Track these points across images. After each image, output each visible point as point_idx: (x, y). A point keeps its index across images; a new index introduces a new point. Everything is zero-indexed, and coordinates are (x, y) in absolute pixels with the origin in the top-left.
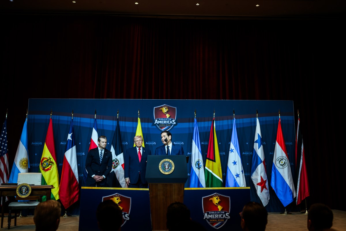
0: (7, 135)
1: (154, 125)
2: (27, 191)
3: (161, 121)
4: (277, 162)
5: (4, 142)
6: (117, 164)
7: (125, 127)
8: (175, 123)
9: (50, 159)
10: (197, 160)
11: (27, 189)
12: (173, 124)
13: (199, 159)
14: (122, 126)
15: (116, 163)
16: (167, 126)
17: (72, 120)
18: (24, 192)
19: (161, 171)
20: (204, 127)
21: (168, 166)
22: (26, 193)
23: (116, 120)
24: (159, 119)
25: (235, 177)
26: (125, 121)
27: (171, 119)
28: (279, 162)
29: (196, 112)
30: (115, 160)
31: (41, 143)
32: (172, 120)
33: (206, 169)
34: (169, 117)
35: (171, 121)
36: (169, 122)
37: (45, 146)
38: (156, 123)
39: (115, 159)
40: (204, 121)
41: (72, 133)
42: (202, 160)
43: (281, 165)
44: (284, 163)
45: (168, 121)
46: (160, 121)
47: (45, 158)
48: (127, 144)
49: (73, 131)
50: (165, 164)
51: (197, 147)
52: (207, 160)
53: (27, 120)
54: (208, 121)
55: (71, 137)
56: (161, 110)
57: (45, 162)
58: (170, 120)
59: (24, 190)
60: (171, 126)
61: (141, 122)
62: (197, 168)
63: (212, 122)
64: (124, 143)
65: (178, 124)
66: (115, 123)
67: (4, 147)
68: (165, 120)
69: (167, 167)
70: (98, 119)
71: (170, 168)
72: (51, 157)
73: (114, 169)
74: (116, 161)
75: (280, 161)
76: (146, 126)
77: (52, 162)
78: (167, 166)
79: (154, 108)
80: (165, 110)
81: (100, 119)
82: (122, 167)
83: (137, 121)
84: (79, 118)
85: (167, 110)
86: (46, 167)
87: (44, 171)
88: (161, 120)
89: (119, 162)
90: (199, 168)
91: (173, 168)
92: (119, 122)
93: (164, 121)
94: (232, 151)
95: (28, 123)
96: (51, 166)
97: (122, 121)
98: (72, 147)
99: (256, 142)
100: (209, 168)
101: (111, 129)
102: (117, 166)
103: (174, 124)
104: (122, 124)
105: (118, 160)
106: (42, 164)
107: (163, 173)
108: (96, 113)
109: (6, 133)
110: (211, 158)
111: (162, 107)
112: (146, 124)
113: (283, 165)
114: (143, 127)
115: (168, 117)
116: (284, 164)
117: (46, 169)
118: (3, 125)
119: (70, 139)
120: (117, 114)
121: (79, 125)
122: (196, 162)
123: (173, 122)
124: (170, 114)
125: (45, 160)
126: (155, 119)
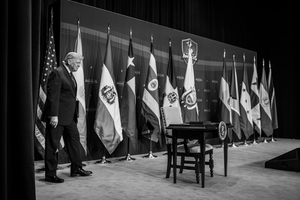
1: (183, 59)
4: (263, 101)
6: (175, 98)
7: (161, 57)
8: (196, 60)
9: (113, 88)
10: (229, 97)
24: (186, 54)
25: (247, 113)
26: (161, 50)
27: (193, 55)
30: (173, 94)
38: (184, 57)
43: (265, 104)
44: (267, 102)
46: (187, 55)
47: (109, 87)
52: (231, 98)
55: (133, 62)
56: (187, 44)
57: (109, 92)
62: (229, 104)
65: (199, 60)
72: (114, 87)
73: (172, 103)
74: (173, 95)
75: (265, 101)
77: (114, 93)
79: (182, 40)
85: (191, 45)
86: (111, 99)
87: (109, 104)
94: (244, 90)
96: (115, 98)
99: (254, 84)
102: (175, 100)
104: (159, 53)
105: (176, 94)
106: (105, 95)
111: (187, 41)
113: (266, 104)
115: (192, 53)
116: (268, 103)
117: (111, 101)
118: (50, 32)
119: (133, 65)
120: (170, 41)
121: (120, 48)
122: (228, 99)
123: (195, 58)
124: (193, 50)
125: (108, 90)
126: (183, 52)
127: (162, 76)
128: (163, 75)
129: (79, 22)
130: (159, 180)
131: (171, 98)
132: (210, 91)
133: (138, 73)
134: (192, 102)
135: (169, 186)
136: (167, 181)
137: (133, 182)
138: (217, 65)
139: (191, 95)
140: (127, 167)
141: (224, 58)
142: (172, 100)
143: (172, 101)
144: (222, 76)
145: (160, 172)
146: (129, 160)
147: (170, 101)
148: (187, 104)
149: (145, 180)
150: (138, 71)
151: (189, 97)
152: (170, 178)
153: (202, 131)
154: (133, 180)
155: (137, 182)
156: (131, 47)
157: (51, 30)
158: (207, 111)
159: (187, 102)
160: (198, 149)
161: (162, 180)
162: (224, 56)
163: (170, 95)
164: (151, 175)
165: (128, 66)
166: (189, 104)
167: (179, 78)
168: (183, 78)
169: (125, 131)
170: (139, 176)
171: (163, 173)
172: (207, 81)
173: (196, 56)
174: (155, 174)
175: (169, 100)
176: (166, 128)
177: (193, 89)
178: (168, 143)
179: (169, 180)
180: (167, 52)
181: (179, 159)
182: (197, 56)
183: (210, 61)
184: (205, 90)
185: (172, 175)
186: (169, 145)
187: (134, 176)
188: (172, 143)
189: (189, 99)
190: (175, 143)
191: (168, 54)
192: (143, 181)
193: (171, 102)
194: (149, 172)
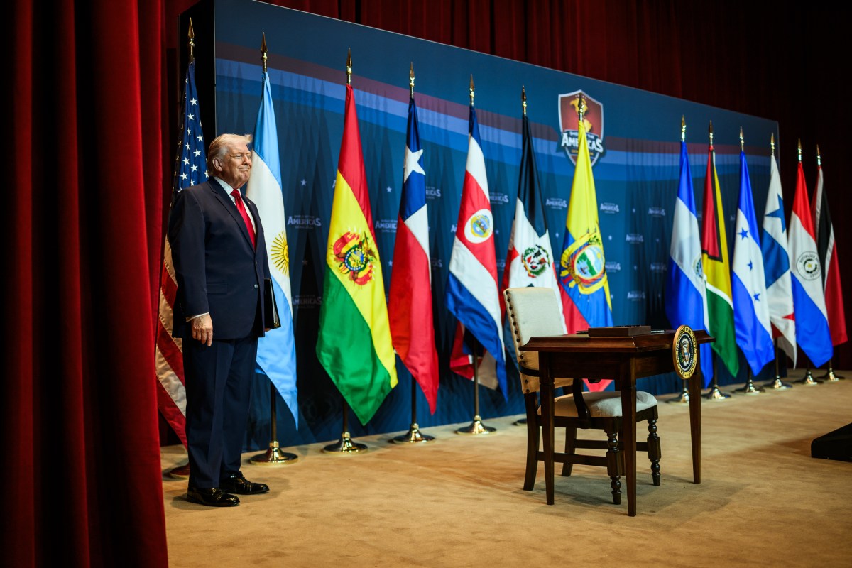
1: (561, 149)
3: (574, 139)
4: (800, 265)
6: (542, 262)
8: (601, 150)
9: (366, 238)
12: (597, 151)
15: (537, 260)
24: (571, 134)
25: (753, 299)
27: (592, 137)
28: (804, 266)
30: (535, 252)
32: (595, 139)
34: (590, 131)
36: (591, 145)
38: (565, 144)
39: (532, 247)
41: (421, 151)
44: (813, 268)
46: (572, 137)
47: (354, 236)
55: (419, 162)
56: (574, 107)
57: (355, 251)
60: (594, 156)
65: (608, 152)
73: (533, 277)
74: (538, 254)
75: (805, 263)
76: (545, 151)
77: (370, 252)
79: (560, 96)
86: (362, 269)
87: (357, 285)
88: (576, 137)
89: (549, 257)
94: (744, 234)
96: (371, 266)
99: (774, 214)
102: (543, 268)
103: (600, 154)
104: (492, 135)
105: (544, 251)
106: (343, 258)
110: (710, 253)
111: (573, 98)
112: (546, 142)
113: (811, 272)
114: (539, 151)
115: (587, 130)
116: (814, 270)
117: (361, 275)
118: (187, 88)
119: (420, 170)
120: (524, 100)
121: (382, 124)
122: (697, 261)
123: (597, 147)
124: (590, 122)
125: (351, 244)
126: (562, 130)
127: (503, 200)
128: (506, 196)
129: (265, 57)
130: (504, 495)
131: (531, 263)
132: (642, 240)
133: (435, 194)
134: (592, 271)
135: (533, 511)
136: (528, 498)
137: (431, 501)
138: (662, 164)
139: (587, 251)
140: (413, 461)
141: (681, 143)
142: (533, 268)
143: (535, 270)
144: (679, 195)
145: (505, 474)
146: (416, 440)
147: (527, 272)
148: (579, 277)
149: (465, 496)
150: (435, 190)
151: (584, 257)
152: (536, 489)
153: (625, 355)
154: (432, 495)
155: (443, 501)
156: (412, 119)
157: (189, 81)
158: (636, 296)
159: (577, 273)
160: (615, 407)
161: (513, 497)
162: (683, 136)
163: (527, 254)
164: (480, 482)
165: (407, 176)
166: (584, 277)
167: (551, 206)
168: (564, 204)
169: (402, 359)
170: (448, 485)
171: (516, 475)
172: (634, 211)
173: (599, 141)
174: (493, 479)
175: (526, 269)
176: (521, 349)
177: (593, 236)
178: (528, 391)
179: (532, 495)
180: (516, 131)
181: (560, 434)
182: (603, 141)
183: (642, 151)
184: (628, 238)
185: (540, 480)
186: (530, 397)
187: (433, 485)
188: (538, 390)
189: (584, 264)
190: (548, 391)
191: (520, 136)
192: (460, 498)
193: (532, 274)
194: (474, 473)
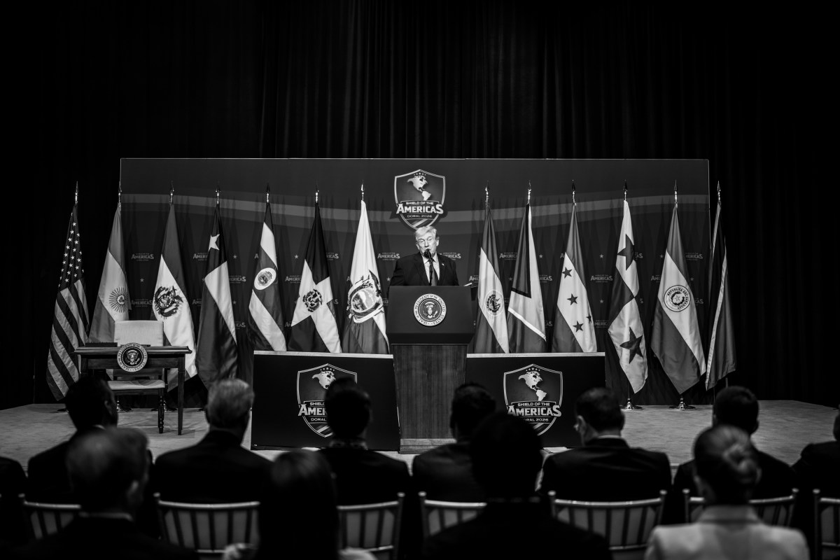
0: (80, 239)
1: (394, 215)
2: (138, 360)
3: (410, 208)
5: (75, 254)
6: (317, 301)
7: (333, 221)
8: (442, 212)
9: (174, 290)
10: (490, 293)
11: (140, 355)
12: (437, 214)
13: (494, 292)
14: (327, 220)
16: (424, 218)
17: (218, 205)
18: (132, 360)
19: (419, 319)
20: (507, 221)
21: (433, 309)
22: (138, 363)
23: (312, 206)
24: (407, 203)
25: (573, 329)
26: (332, 207)
27: (432, 203)
28: (672, 298)
29: (488, 188)
30: (313, 294)
31: (151, 257)
32: (435, 204)
33: (511, 313)
34: (430, 199)
35: (433, 208)
36: (429, 209)
37: (163, 263)
38: (401, 212)
39: (312, 291)
40: (507, 207)
41: (218, 235)
42: (502, 294)
43: (676, 304)
44: (681, 299)
45: (427, 208)
46: (408, 206)
47: (164, 289)
48: (338, 257)
49: (221, 231)
50: (426, 306)
51: (490, 265)
52: (513, 293)
53: (120, 205)
54: (516, 206)
55: (216, 243)
56: (411, 183)
57: (164, 297)
58: (431, 206)
59: (133, 356)
60: (433, 218)
61: (368, 209)
62: (491, 309)
63: (525, 208)
64: (330, 256)
65: (450, 213)
66: (310, 212)
67: (74, 266)
68: (420, 205)
69: (430, 311)
70: (273, 202)
71: (436, 312)
72: (176, 286)
73: (312, 311)
74: (315, 296)
75: (673, 295)
76: (379, 219)
77: (178, 298)
78: (430, 309)
79: (396, 177)
80: (419, 182)
81: (278, 203)
82: (329, 307)
83: (358, 208)
84: (231, 201)
85: (424, 182)
86: (167, 308)
87: (163, 317)
88: (412, 205)
89: (322, 298)
90: (495, 310)
91: (444, 313)
92: (319, 210)
93: (418, 208)
94: (567, 273)
95: (122, 212)
96: (177, 306)
97: (326, 207)
98: (220, 264)
99: (622, 253)
100: (516, 310)
101: (302, 226)
102: (318, 305)
103: (440, 215)
104: (326, 213)
105: (319, 293)
106: (157, 301)
107: (422, 323)
108: (268, 190)
109: (78, 235)
110: (522, 288)
111: (412, 176)
112: (379, 213)
113: (679, 304)
114: (372, 220)
115: (425, 199)
116: (681, 303)
117: (166, 311)
118: (71, 218)
119: (216, 247)
120: (316, 191)
121: (231, 216)
123: (436, 210)
124: (431, 192)
125: (164, 292)
126: (397, 202)
127: (334, 256)
128: (336, 255)
131: (311, 302)
134: (363, 307)
139: (361, 293)
142: (312, 305)
143: (313, 307)
147: (308, 308)
148: (354, 312)
151: (358, 297)
159: (353, 308)
163: (308, 295)
166: (357, 311)
173: (438, 206)
175: (307, 306)
177: (366, 282)
182: (444, 205)
189: (357, 302)
193: (310, 310)
